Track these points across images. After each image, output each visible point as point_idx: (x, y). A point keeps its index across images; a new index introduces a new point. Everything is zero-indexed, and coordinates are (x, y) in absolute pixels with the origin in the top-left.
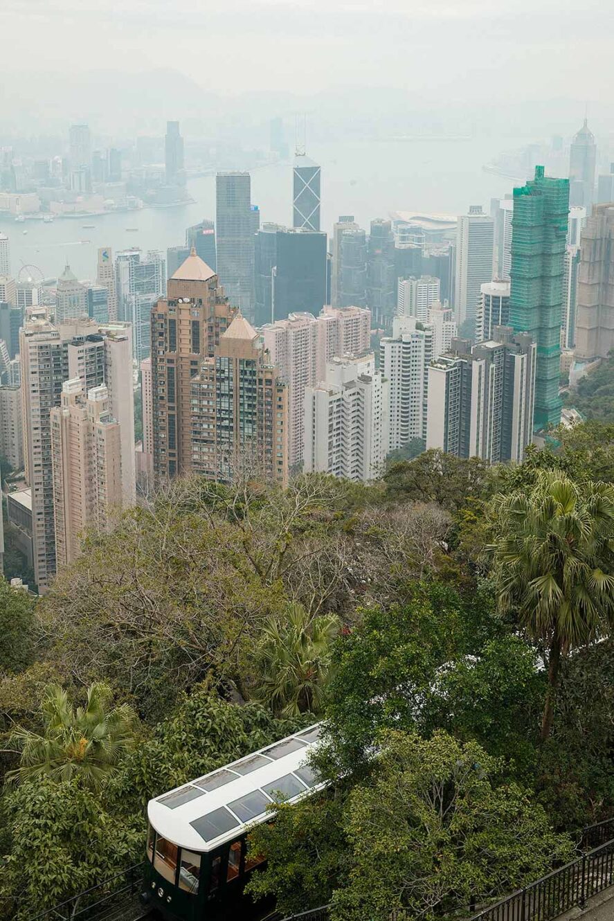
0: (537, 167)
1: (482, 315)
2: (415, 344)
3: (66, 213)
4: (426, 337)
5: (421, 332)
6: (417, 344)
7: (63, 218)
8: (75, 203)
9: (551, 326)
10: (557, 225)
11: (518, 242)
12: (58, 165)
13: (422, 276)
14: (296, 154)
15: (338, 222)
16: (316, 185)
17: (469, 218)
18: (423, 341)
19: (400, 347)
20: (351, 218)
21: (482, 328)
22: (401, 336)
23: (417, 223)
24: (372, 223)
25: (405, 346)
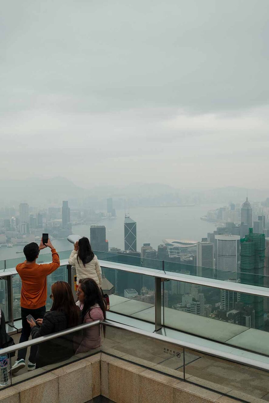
0: (249, 228)
1: (225, 295)
2: (192, 308)
3: (18, 243)
4: (198, 305)
5: (195, 303)
6: (194, 308)
7: (17, 245)
8: (22, 238)
9: (259, 301)
10: (260, 255)
11: (244, 263)
12: (14, 221)
13: (182, 270)
14: (125, 217)
15: (143, 246)
16: (134, 231)
17: (202, 243)
18: (196, 306)
19: (185, 310)
20: (149, 245)
21: (225, 301)
22: (186, 305)
23: (176, 245)
24: (159, 246)
25: (188, 309)
